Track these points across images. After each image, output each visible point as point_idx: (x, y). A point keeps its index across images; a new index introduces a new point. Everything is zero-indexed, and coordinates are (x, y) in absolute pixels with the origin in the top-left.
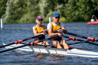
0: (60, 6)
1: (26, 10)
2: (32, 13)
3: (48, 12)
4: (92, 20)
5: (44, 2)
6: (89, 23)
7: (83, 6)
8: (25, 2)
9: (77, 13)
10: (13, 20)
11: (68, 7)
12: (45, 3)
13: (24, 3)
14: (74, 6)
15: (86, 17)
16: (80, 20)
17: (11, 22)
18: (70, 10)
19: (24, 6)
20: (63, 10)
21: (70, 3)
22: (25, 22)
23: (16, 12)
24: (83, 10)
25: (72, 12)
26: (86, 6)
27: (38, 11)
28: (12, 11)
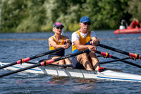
0: (75, 8)
1: (26, 13)
2: (35, 17)
3: (57, 17)
4: (121, 27)
5: (52, 2)
6: (117, 31)
7: (108, 7)
8: (25, 2)
9: (99, 17)
10: (7, 28)
11: (87, 8)
12: (54, 3)
13: (23, 4)
14: (94, 8)
15: (112, 23)
16: (103, 27)
17: (4, 30)
18: (89, 12)
19: (23, 7)
20: (79, 13)
21: (89, 3)
22: (24, 31)
23: (11, 15)
24: (108, 13)
25: (92, 16)
26: (113, 7)
27: (43, 15)
28: (6, 15)
